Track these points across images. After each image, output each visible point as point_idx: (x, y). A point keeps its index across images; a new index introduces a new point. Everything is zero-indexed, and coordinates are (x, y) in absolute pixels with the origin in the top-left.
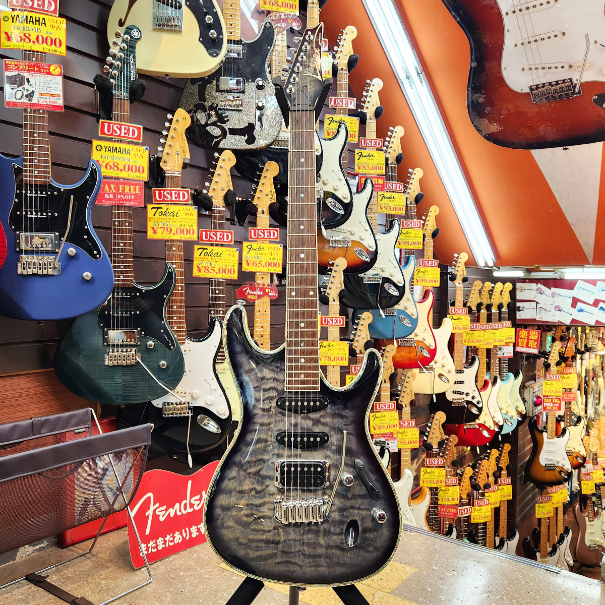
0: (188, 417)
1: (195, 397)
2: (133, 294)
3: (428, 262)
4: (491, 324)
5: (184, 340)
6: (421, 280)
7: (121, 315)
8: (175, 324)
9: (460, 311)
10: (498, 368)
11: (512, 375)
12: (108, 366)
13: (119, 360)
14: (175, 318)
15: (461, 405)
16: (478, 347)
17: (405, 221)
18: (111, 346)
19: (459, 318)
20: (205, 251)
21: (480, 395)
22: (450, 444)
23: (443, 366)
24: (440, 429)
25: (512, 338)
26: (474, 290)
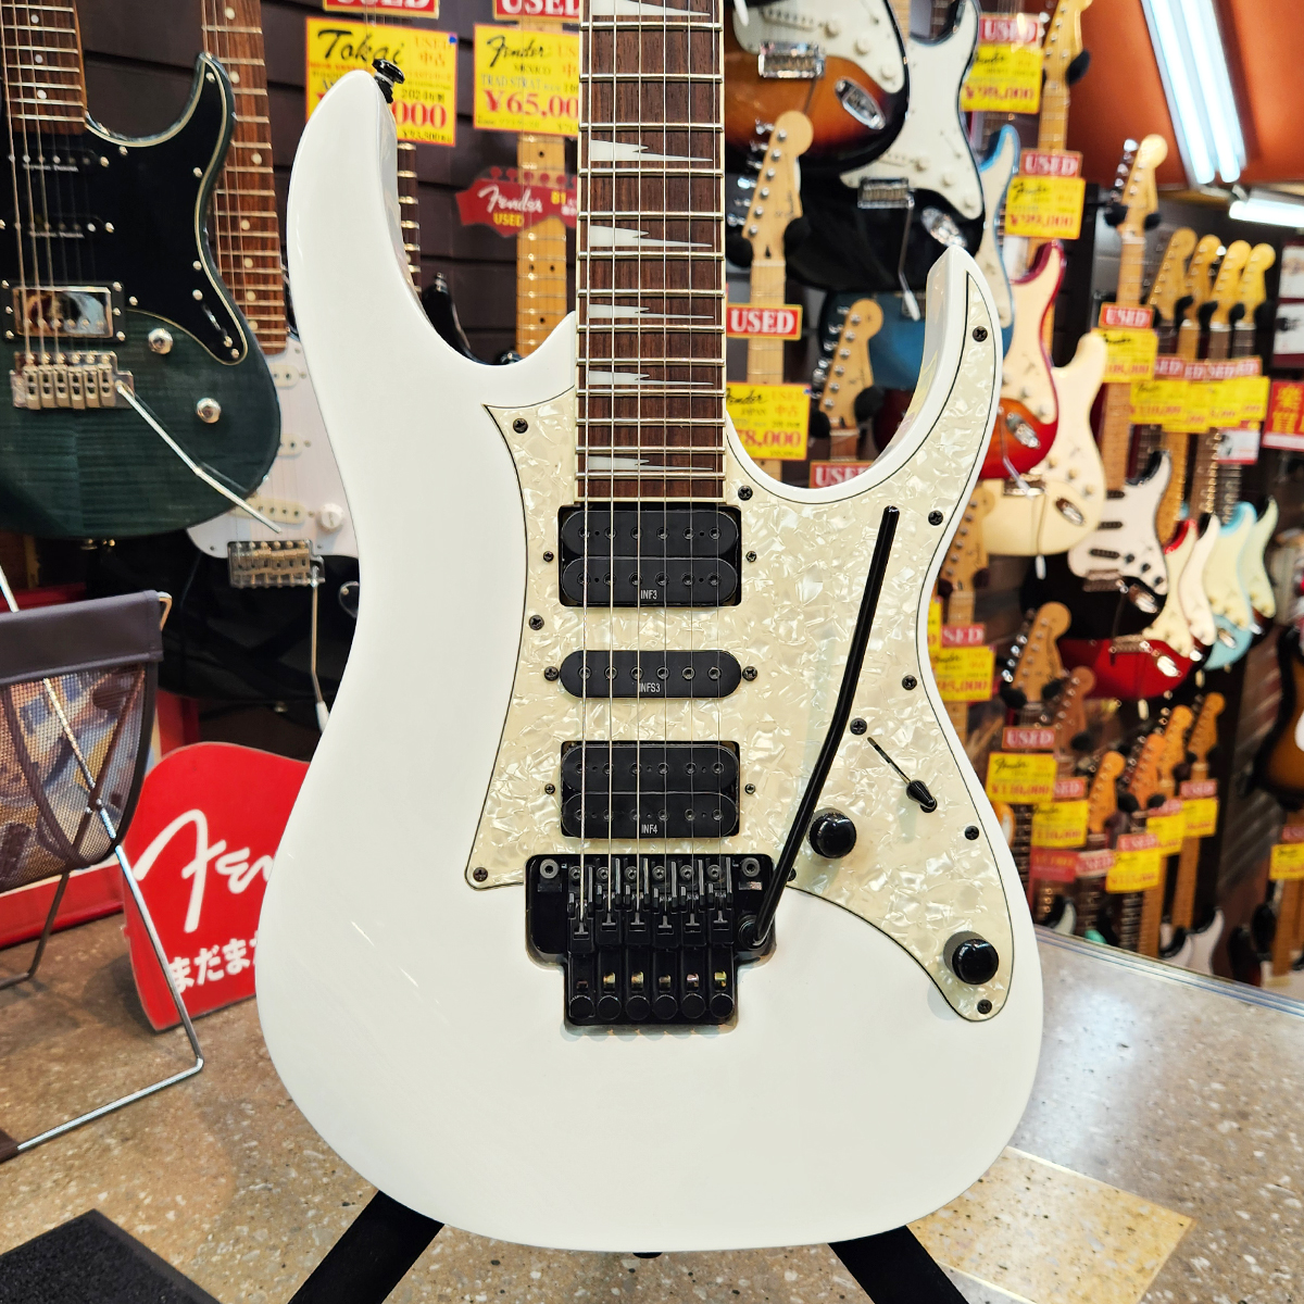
0: (310, 587)
1: (326, 523)
2: (86, 161)
3: (1050, 162)
4: (1207, 362)
5: (282, 338)
6: (1023, 217)
7: (54, 235)
8: (249, 283)
9: (1128, 320)
10: (1211, 490)
11: (1248, 509)
12: (24, 410)
13: (61, 390)
14: (248, 263)
15: (1110, 588)
16: (1166, 428)
17: (989, 19)
18: (27, 341)
19: (1124, 341)
20: (344, 40)
21: (1165, 561)
22: (1071, 692)
23: (1071, 477)
24: (1049, 651)
25: (1258, 408)
26: (1172, 259)
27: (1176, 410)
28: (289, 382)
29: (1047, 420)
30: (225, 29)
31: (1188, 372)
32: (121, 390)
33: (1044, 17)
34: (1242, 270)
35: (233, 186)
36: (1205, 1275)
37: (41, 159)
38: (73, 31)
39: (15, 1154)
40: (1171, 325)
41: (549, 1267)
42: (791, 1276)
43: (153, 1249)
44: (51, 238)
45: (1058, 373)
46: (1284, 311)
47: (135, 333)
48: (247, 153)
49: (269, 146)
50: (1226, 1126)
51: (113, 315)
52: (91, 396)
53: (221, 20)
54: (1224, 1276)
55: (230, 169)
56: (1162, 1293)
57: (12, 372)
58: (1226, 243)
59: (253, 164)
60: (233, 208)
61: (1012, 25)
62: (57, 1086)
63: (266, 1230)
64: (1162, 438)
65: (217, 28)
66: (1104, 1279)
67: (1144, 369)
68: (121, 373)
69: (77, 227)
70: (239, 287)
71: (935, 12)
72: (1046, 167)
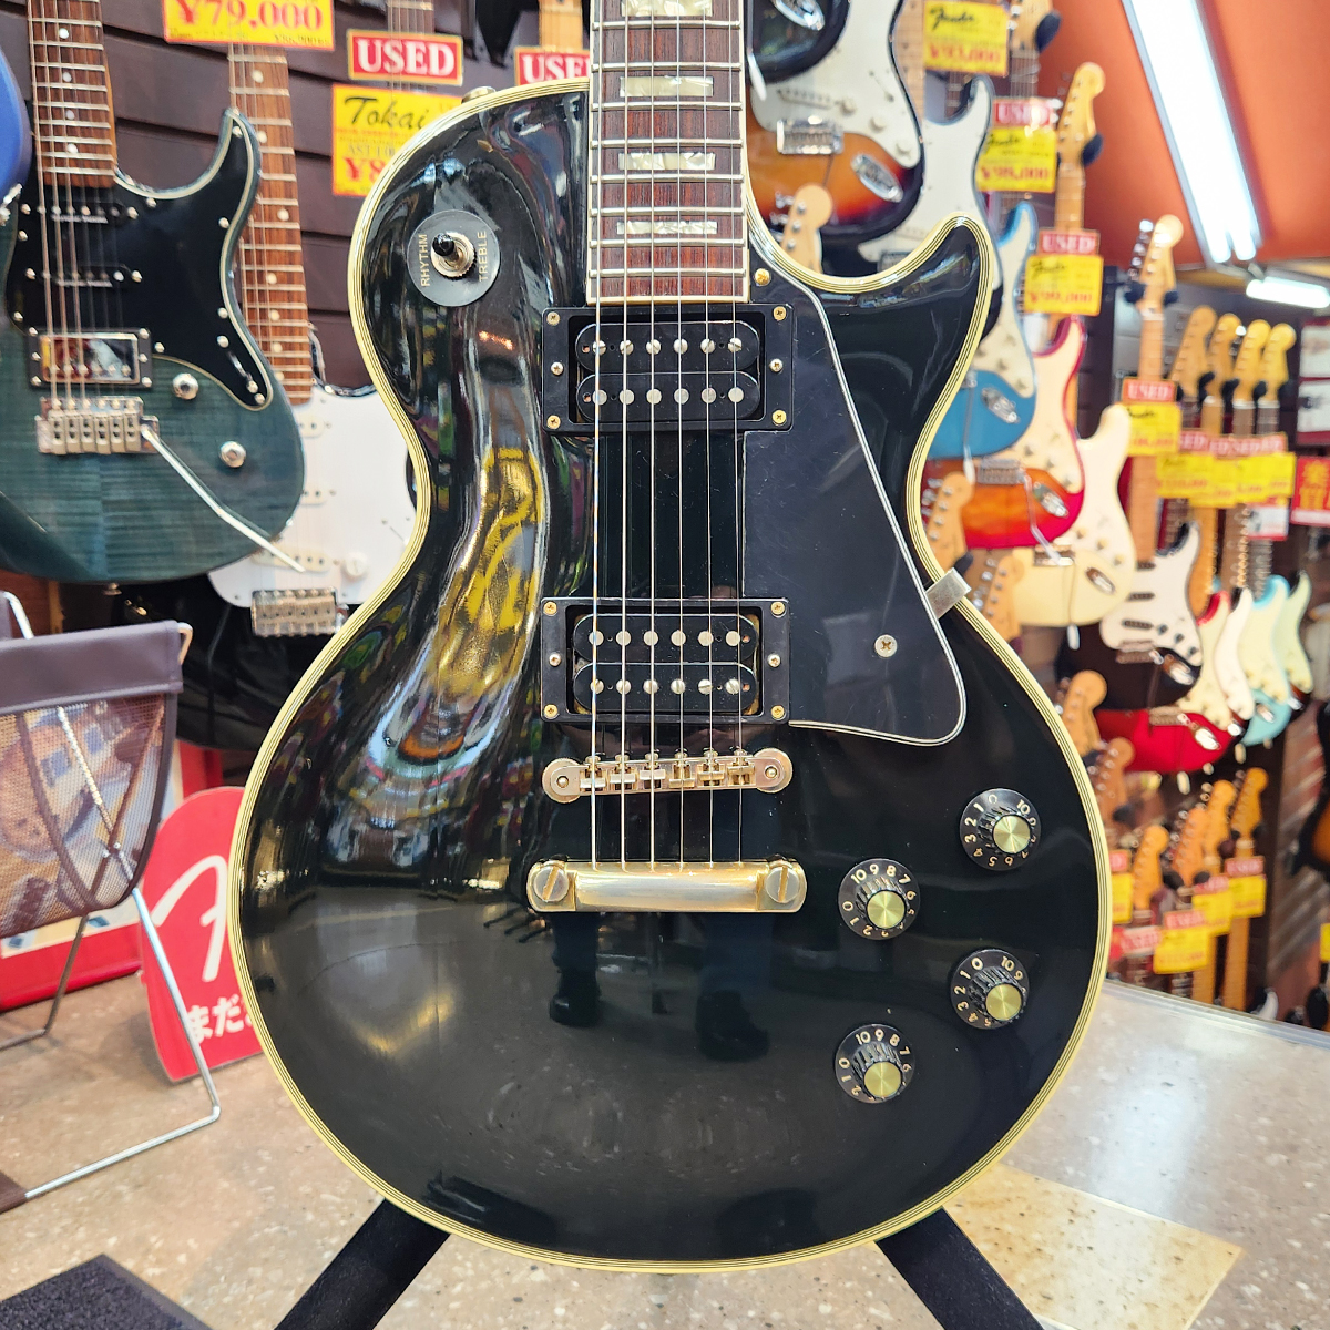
1: (351, 571)
2: (115, 212)
3: (1067, 241)
4: (1231, 438)
5: (307, 389)
6: (1042, 294)
7: (82, 284)
8: (275, 334)
9: (1151, 393)
10: (1242, 565)
11: (1280, 584)
12: (50, 455)
13: (87, 435)
14: (274, 316)
15: (1144, 659)
16: (1192, 503)
17: (1003, 102)
18: (54, 387)
19: (1147, 414)
20: (370, 106)
21: (1198, 632)
22: (1109, 763)
23: (1100, 547)
24: (1085, 720)
25: (1285, 484)
26: (1192, 336)
27: (1200, 483)
28: (316, 432)
29: (1074, 489)
30: (253, 91)
31: (1213, 446)
32: (147, 434)
33: (1056, 103)
34: (1263, 350)
35: (259, 241)
36: (1256, 1302)
37: (71, 210)
38: (104, 89)
39: (22, 1202)
40: (1194, 400)
41: (573, 1303)
42: (825, 1309)
43: (163, 1291)
44: (80, 288)
45: (1083, 444)
46: (1306, 390)
47: (161, 379)
48: (273, 209)
49: (294, 203)
50: (1276, 1159)
51: (140, 362)
52: (116, 441)
53: (249, 82)
54: (1276, 1303)
55: (258, 225)
56: (1212, 1319)
57: (38, 418)
58: (1246, 323)
59: (279, 220)
60: (260, 262)
61: (1025, 109)
62: (69, 1136)
63: (280, 1272)
64: (1189, 514)
65: (245, 91)
66: (1151, 1306)
67: (1167, 442)
68: (147, 418)
69: (104, 276)
70: (265, 340)
71: (950, 95)
72: (1063, 245)
